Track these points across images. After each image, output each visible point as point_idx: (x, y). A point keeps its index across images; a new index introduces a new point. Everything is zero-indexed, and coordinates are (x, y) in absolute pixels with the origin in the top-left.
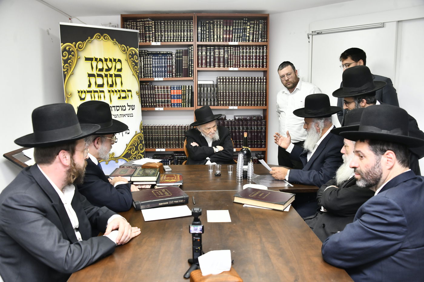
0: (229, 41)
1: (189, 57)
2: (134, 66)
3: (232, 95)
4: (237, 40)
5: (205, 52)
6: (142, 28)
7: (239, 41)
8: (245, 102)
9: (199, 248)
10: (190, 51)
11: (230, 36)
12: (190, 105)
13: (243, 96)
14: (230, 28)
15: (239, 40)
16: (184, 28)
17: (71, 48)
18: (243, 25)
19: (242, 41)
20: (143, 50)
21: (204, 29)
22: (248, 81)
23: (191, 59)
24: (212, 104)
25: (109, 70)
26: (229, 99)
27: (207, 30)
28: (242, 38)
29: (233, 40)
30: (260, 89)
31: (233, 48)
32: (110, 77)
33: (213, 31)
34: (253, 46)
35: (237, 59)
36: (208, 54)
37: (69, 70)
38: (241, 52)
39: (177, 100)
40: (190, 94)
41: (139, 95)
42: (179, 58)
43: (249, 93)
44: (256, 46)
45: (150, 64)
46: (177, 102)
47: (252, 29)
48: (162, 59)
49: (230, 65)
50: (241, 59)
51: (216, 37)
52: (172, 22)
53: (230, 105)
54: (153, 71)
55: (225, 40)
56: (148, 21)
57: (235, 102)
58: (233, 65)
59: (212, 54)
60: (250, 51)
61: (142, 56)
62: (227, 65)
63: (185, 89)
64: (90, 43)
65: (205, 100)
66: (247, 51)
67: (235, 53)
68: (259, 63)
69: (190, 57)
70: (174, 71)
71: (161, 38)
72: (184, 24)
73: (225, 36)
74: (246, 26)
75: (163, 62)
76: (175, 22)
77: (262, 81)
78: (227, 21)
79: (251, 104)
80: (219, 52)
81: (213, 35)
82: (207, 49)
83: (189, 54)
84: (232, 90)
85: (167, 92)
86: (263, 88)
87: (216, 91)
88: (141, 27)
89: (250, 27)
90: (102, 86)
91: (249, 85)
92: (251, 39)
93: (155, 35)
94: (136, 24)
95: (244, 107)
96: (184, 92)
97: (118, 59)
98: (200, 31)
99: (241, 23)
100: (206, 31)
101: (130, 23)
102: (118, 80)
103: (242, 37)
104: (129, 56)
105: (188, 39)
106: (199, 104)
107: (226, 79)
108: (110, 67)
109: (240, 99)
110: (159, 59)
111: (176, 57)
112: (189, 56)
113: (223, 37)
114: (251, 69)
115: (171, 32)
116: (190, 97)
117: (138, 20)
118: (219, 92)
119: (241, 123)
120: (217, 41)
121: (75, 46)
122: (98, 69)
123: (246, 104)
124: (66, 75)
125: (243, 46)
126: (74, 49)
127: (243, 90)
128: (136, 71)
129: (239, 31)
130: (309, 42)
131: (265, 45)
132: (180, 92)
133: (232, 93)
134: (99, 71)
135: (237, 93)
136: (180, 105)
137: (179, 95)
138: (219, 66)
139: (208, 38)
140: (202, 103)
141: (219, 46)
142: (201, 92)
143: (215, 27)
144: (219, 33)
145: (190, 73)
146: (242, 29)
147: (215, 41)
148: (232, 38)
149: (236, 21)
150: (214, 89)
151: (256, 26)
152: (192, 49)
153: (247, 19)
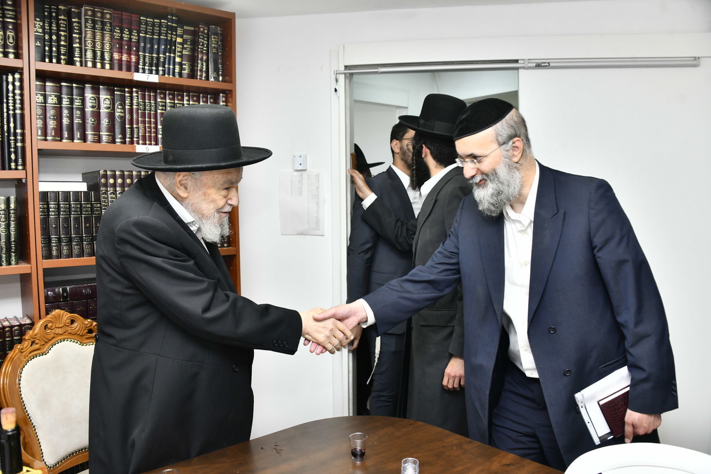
0: (129, 71)
1: (8, 107)
4: (151, 70)
5: (56, 96)
10: (11, 87)
11: (131, 58)
12: (13, 258)
14: (131, 34)
15: (157, 70)
18: (167, 33)
19: (164, 74)
21: (51, 29)
23: (15, 114)
27: (62, 34)
28: (164, 67)
29: (141, 70)
31: (137, 92)
33: (80, 39)
34: (189, 90)
35: (150, 122)
36: (65, 102)
38: (160, 104)
40: (13, 225)
47: (189, 46)
49: (132, 138)
51: (89, 54)
55: (116, 66)
58: (138, 137)
59: (77, 103)
62: (121, 138)
65: (64, 239)
66: (176, 102)
67: (145, 105)
69: (11, 108)
73: (116, 56)
74: (174, 37)
78: (121, 14)
80: (99, 98)
81: (80, 48)
82: (59, 90)
83: (7, 97)
87: (75, 211)
89: (185, 42)
92: (185, 72)
98: (40, 30)
99: (160, 25)
100: (58, 36)
103: (164, 63)
106: (44, 253)
112: (8, 103)
113: (112, 59)
120: (94, 66)
125: (164, 87)
129: (156, 47)
130: (336, 90)
131: (224, 91)
138: (98, 140)
139: (64, 55)
140: (54, 248)
141: (96, 82)
142: (49, 217)
143: (86, 27)
144: (98, 47)
145: (13, 157)
146: (162, 42)
147: (86, 66)
148: (137, 63)
149: (148, 19)
150: (92, 207)
151: (202, 39)
152: (17, 84)
153: (176, 19)
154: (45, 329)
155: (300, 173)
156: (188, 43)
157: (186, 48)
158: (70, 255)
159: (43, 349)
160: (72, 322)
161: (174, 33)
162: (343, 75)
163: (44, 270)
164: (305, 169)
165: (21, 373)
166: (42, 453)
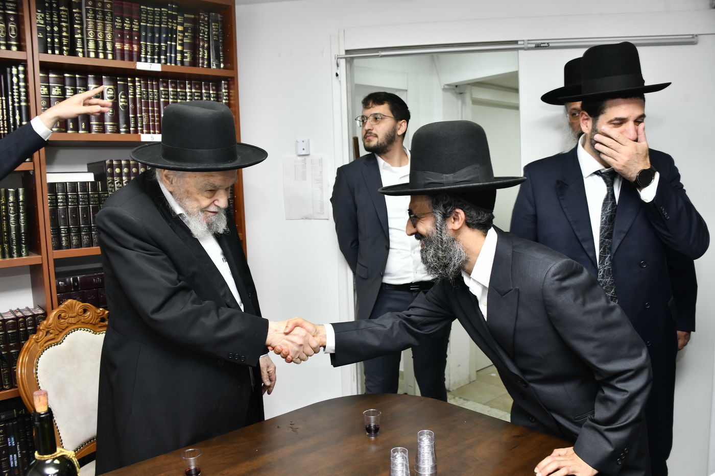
0: (132, 60)
1: (13, 99)
4: (153, 59)
5: (59, 87)
10: (15, 80)
11: (133, 48)
12: (24, 250)
14: (132, 24)
15: (159, 59)
18: (168, 21)
19: (166, 63)
21: (52, 20)
23: (21, 107)
27: (63, 25)
28: (166, 55)
29: (143, 60)
31: (139, 81)
33: (82, 29)
34: (191, 78)
35: (153, 111)
36: (69, 93)
38: (162, 92)
40: (22, 216)
47: (190, 34)
49: (136, 127)
51: (91, 45)
55: (118, 56)
58: (142, 127)
60: (186, 92)
65: (74, 229)
66: (178, 90)
67: (148, 94)
69: (16, 100)
73: (118, 46)
74: (175, 25)
78: (122, 4)
81: (82, 39)
82: (62, 81)
83: (12, 89)
87: (83, 201)
89: (186, 30)
92: (187, 60)
98: (42, 22)
99: (161, 14)
100: (60, 27)
103: (166, 51)
106: (54, 244)
107: (128, 166)
112: (12, 95)
113: (114, 49)
116: (23, 226)
120: (97, 56)
125: (166, 75)
129: (157, 36)
130: (337, 75)
131: (225, 79)
138: (104, 130)
139: (66, 46)
140: (64, 239)
141: (99, 73)
142: (58, 208)
143: (87, 17)
144: (100, 37)
146: (163, 30)
147: (89, 56)
148: (139, 52)
149: (148, 8)
150: (99, 197)
151: (203, 26)
152: (22, 76)
153: (176, 7)
154: (59, 319)
155: (303, 158)
156: (189, 31)
157: (187, 36)
158: (79, 245)
159: (58, 339)
160: (85, 311)
161: (175, 21)
162: (344, 60)
163: (55, 260)
164: (308, 153)
165: (38, 363)
166: (61, 441)
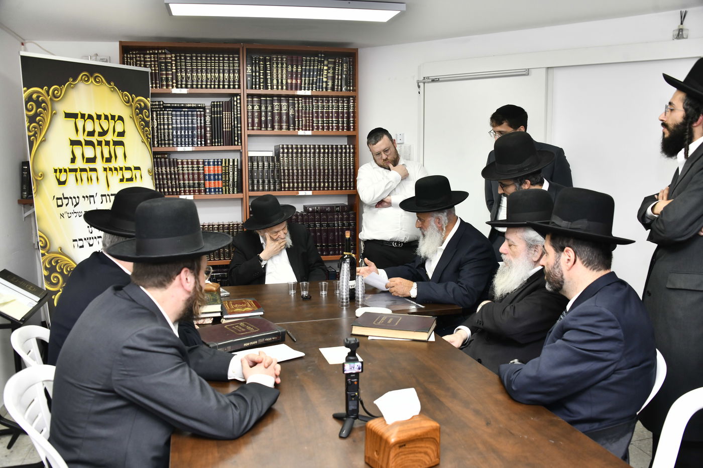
0: (296, 89)
1: (234, 113)
2: (144, 127)
3: (302, 173)
4: (309, 88)
5: (258, 105)
6: (155, 65)
7: (312, 90)
8: (322, 184)
9: (357, 394)
10: (235, 103)
11: (297, 82)
12: (235, 190)
13: (320, 175)
14: (297, 68)
15: (312, 87)
16: (223, 67)
17: (40, 96)
18: (318, 65)
19: (316, 90)
20: (156, 102)
21: (256, 70)
22: (326, 151)
23: (237, 117)
24: (272, 188)
25: (103, 133)
26: (297, 179)
27: (261, 71)
28: (316, 85)
29: (303, 88)
30: (346, 164)
31: (302, 100)
32: (105, 145)
33: (270, 73)
34: (332, 97)
35: (309, 117)
36: (263, 108)
37: (38, 133)
38: (315, 106)
39: (215, 183)
40: (236, 173)
41: (152, 175)
42: (217, 115)
43: (328, 169)
44: (338, 97)
45: (168, 124)
46: (215, 185)
47: (331, 71)
48: (188, 115)
49: (299, 126)
50: (314, 117)
51: (275, 82)
52: (203, 56)
53: (300, 189)
54: (173, 135)
55: (289, 87)
56: (165, 54)
57: (306, 185)
59: (269, 108)
60: (329, 105)
61: (154, 111)
62: (292, 127)
63: (227, 165)
64: (73, 88)
65: (261, 181)
66: (324, 104)
67: (306, 107)
68: (343, 123)
69: (236, 114)
70: (208, 135)
71: (186, 81)
72: (223, 60)
73: (289, 81)
74: (322, 66)
75: (190, 121)
76: (208, 57)
77: (348, 151)
78: (292, 57)
79: (333, 187)
80: (281, 105)
81: (271, 78)
82: (260, 102)
83: (234, 108)
84: (301, 166)
85: (198, 170)
86: (350, 162)
88: (153, 63)
89: (329, 68)
90: (92, 160)
91: (328, 157)
92: (330, 86)
93: (177, 76)
94: (145, 58)
95: (322, 192)
96: (225, 169)
97: (119, 116)
98: (250, 71)
99: (314, 61)
100: (260, 73)
101: (134, 56)
102: (119, 150)
103: (316, 82)
104: (136, 109)
105: (230, 85)
106: (250, 188)
107: (292, 148)
108: (106, 130)
109: (315, 179)
110: (183, 115)
111: (212, 113)
112: (234, 111)
113: (287, 83)
114: (330, 132)
115: (202, 72)
116: (236, 178)
117: (148, 52)
118: (282, 168)
119: (317, 217)
120: (277, 88)
121: (48, 92)
122: (86, 133)
123: (324, 187)
124: (33, 142)
125: (317, 97)
126: (46, 98)
127: (319, 166)
128: (147, 136)
129: (312, 73)
130: (419, 93)
131: (352, 97)
132: (220, 169)
133: (302, 170)
134: (87, 136)
135: (310, 169)
136: (220, 190)
137: (218, 175)
138: (281, 128)
139: (262, 83)
140: (256, 186)
141: (279, 96)
142: (253, 170)
143: (273, 67)
144: (280, 77)
145: (236, 138)
146: (315, 70)
147: (273, 89)
148: (301, 84)
149: (307, 58)
150: (275, 165)
151: (337, 67)
152: (238, 101)
153: (324, 55)
156: (331, 69)
161: (323, 64)
163: (250, 197)
164: (402, 142)
